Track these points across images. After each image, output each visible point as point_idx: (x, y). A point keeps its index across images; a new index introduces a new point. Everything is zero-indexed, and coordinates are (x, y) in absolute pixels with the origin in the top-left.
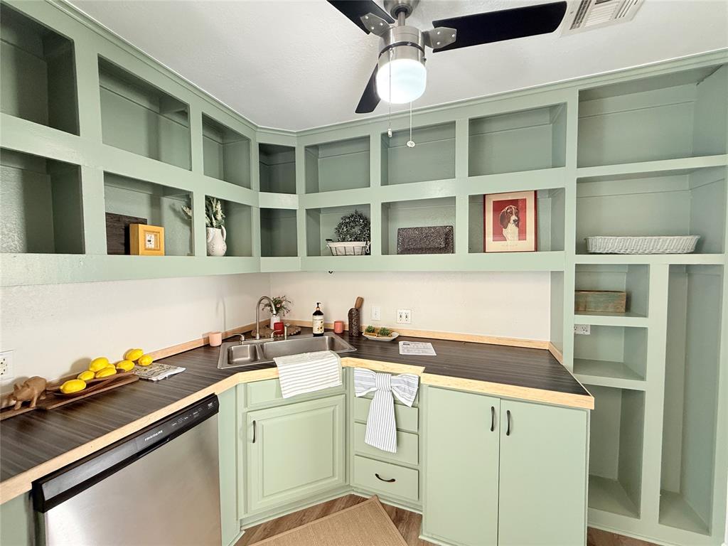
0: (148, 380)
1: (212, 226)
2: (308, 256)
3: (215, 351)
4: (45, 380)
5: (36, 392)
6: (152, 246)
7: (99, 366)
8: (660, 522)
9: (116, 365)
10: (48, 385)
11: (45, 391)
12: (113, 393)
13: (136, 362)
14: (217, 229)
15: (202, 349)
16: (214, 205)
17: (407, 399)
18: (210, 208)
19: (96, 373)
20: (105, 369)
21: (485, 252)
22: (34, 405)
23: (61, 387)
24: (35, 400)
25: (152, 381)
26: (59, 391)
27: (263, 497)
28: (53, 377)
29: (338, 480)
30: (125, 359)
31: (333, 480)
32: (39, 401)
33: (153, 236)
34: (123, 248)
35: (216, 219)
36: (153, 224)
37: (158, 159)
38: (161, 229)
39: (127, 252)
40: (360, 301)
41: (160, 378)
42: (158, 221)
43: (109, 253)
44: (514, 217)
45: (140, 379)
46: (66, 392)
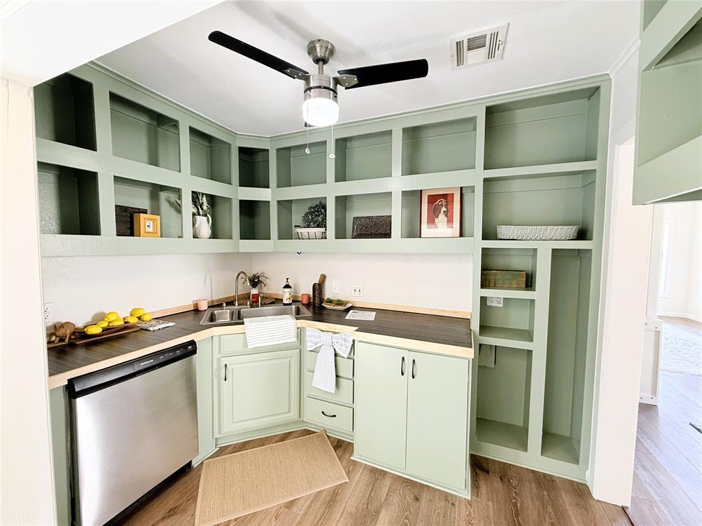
0: (146, 330)
1: (199, 215)
2: (279, 239)
3: (202, 313)
4: (74, 325)
5: (68, 332)
6: (151, 230)
7: (111, 318)
8: (542, 454)
9: (124, 319)
10: (77, 329)
11: (74, 332)
12: (122, 337)
13: (139, 318)
14: (203, 217)
15: (192, 312)
16: (200, 198)
17: (344, 352)
18: (197, 200)
19: (109, 323)
20: (116, 320)
21: (420, 237)
22: (67, 340)
23: (85, 330)
24: (68, 337)
25: (150, 331)
26: (84, 332)
27: (233, 422)
28: (79, 324)
29: (293, 415)
30: (131, 315)
31: (289, 414)
32: (70, 338)
33: (152, 223)
34: (129, 231)
35: (202, 209)
36: (152, 214)
37: (156, 165)
38: (158, 217)
39: (132, 234)
40: (323, 278)
41: (156, 328)
42: (156, 211)
43: (117, 235)
44: (444, 209)
45: (141, 329)
46: (89, 333)
